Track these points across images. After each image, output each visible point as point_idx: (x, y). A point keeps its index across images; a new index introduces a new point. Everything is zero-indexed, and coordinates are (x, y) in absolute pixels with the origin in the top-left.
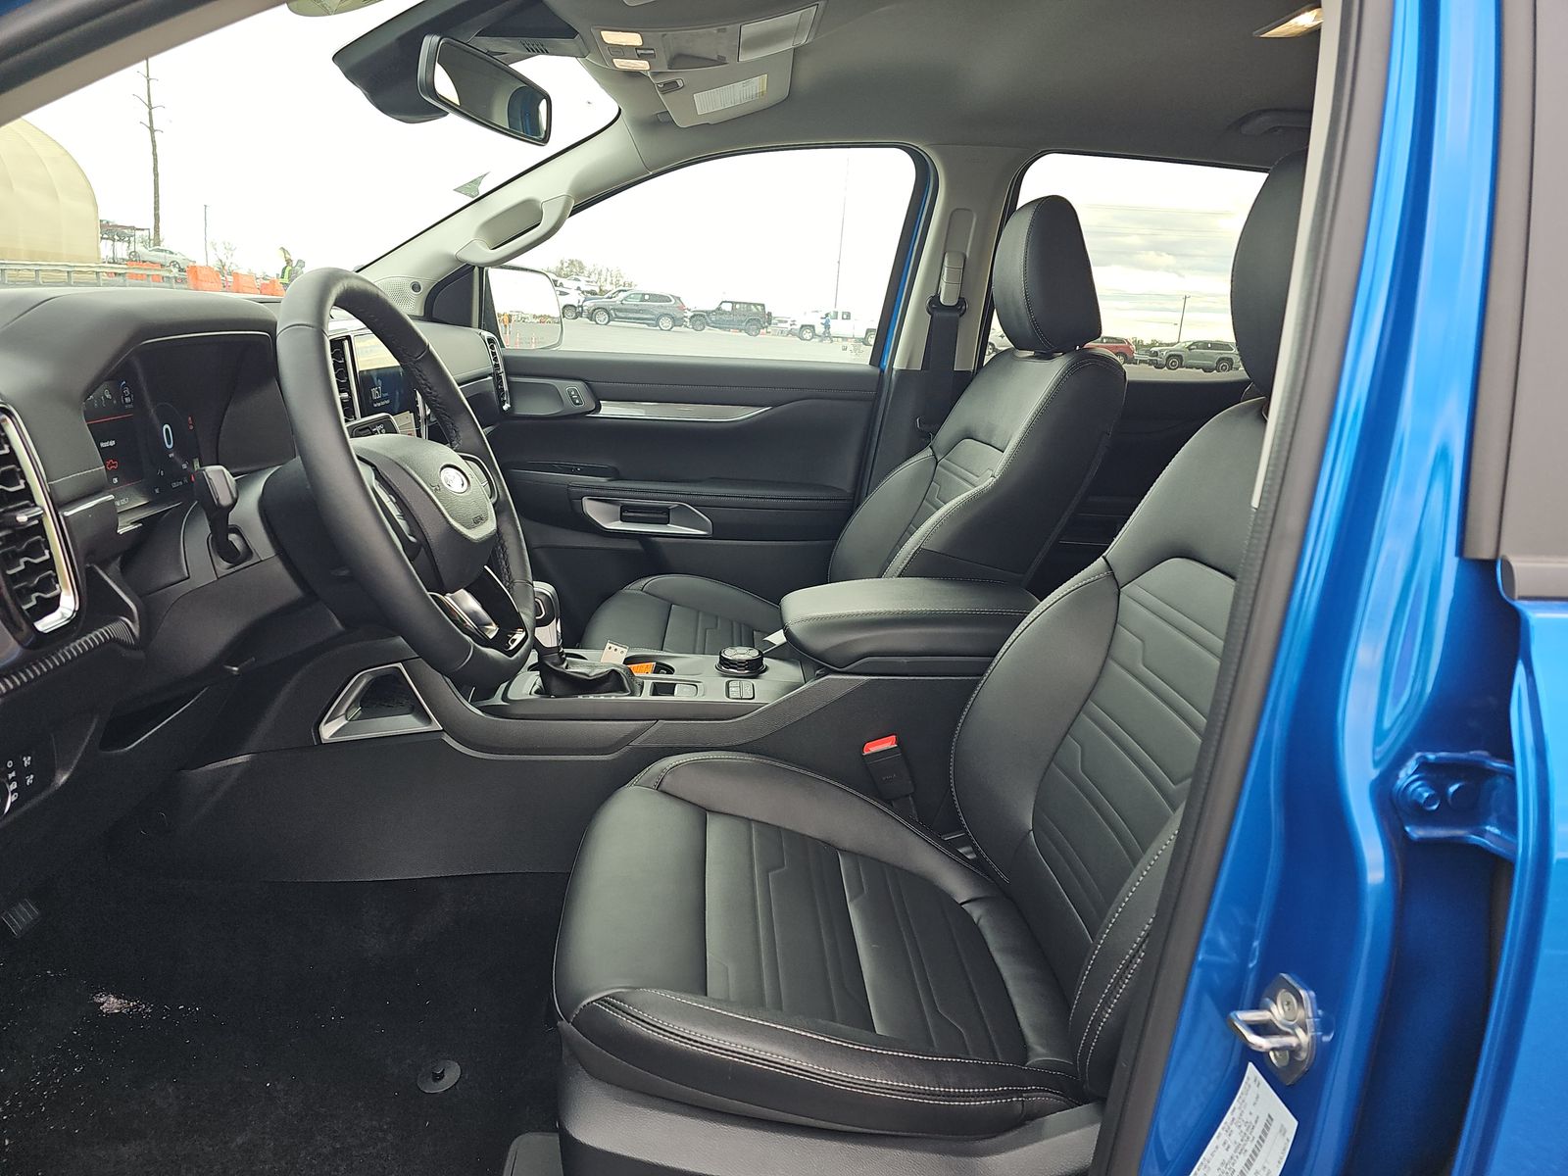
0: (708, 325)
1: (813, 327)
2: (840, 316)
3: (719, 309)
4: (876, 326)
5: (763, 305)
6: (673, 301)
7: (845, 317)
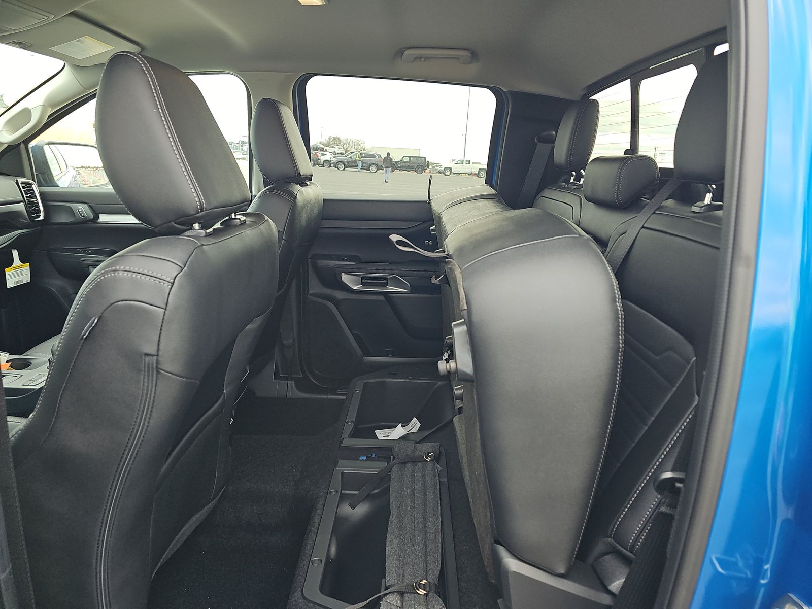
0: (397, 169)
1: (451, 168)
2: (465, 162)
3: (402, 160)
4: (485, 167)
5: (425, 158)
6: (377, 157)
7: (467, 163)
